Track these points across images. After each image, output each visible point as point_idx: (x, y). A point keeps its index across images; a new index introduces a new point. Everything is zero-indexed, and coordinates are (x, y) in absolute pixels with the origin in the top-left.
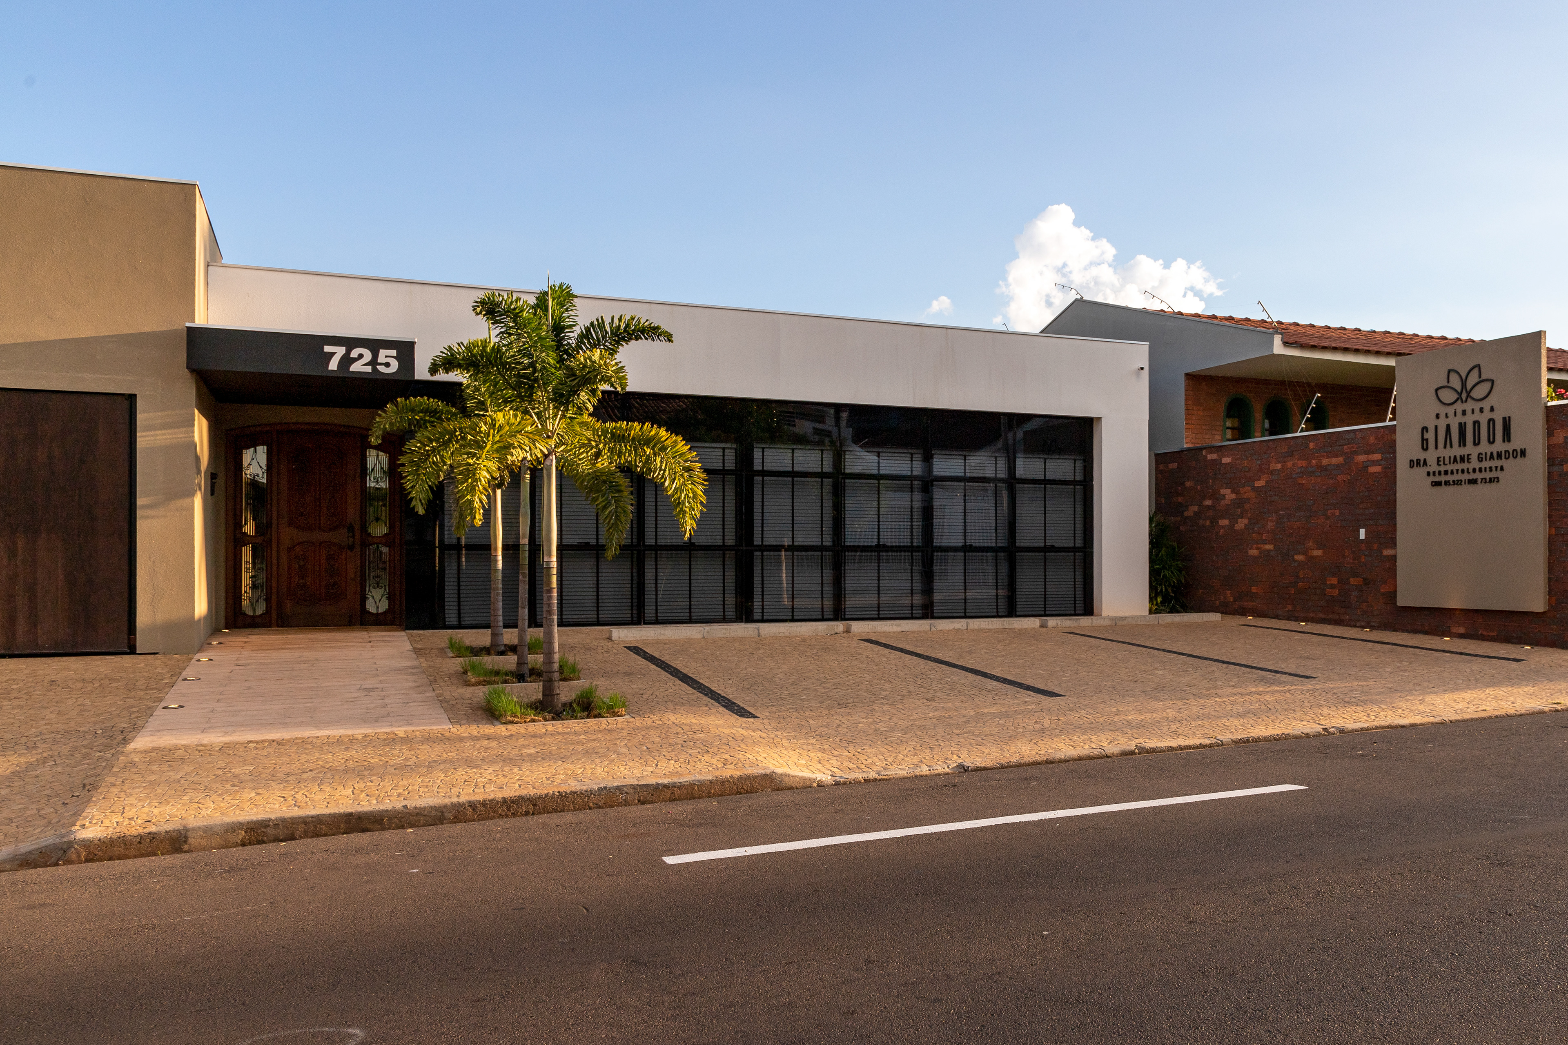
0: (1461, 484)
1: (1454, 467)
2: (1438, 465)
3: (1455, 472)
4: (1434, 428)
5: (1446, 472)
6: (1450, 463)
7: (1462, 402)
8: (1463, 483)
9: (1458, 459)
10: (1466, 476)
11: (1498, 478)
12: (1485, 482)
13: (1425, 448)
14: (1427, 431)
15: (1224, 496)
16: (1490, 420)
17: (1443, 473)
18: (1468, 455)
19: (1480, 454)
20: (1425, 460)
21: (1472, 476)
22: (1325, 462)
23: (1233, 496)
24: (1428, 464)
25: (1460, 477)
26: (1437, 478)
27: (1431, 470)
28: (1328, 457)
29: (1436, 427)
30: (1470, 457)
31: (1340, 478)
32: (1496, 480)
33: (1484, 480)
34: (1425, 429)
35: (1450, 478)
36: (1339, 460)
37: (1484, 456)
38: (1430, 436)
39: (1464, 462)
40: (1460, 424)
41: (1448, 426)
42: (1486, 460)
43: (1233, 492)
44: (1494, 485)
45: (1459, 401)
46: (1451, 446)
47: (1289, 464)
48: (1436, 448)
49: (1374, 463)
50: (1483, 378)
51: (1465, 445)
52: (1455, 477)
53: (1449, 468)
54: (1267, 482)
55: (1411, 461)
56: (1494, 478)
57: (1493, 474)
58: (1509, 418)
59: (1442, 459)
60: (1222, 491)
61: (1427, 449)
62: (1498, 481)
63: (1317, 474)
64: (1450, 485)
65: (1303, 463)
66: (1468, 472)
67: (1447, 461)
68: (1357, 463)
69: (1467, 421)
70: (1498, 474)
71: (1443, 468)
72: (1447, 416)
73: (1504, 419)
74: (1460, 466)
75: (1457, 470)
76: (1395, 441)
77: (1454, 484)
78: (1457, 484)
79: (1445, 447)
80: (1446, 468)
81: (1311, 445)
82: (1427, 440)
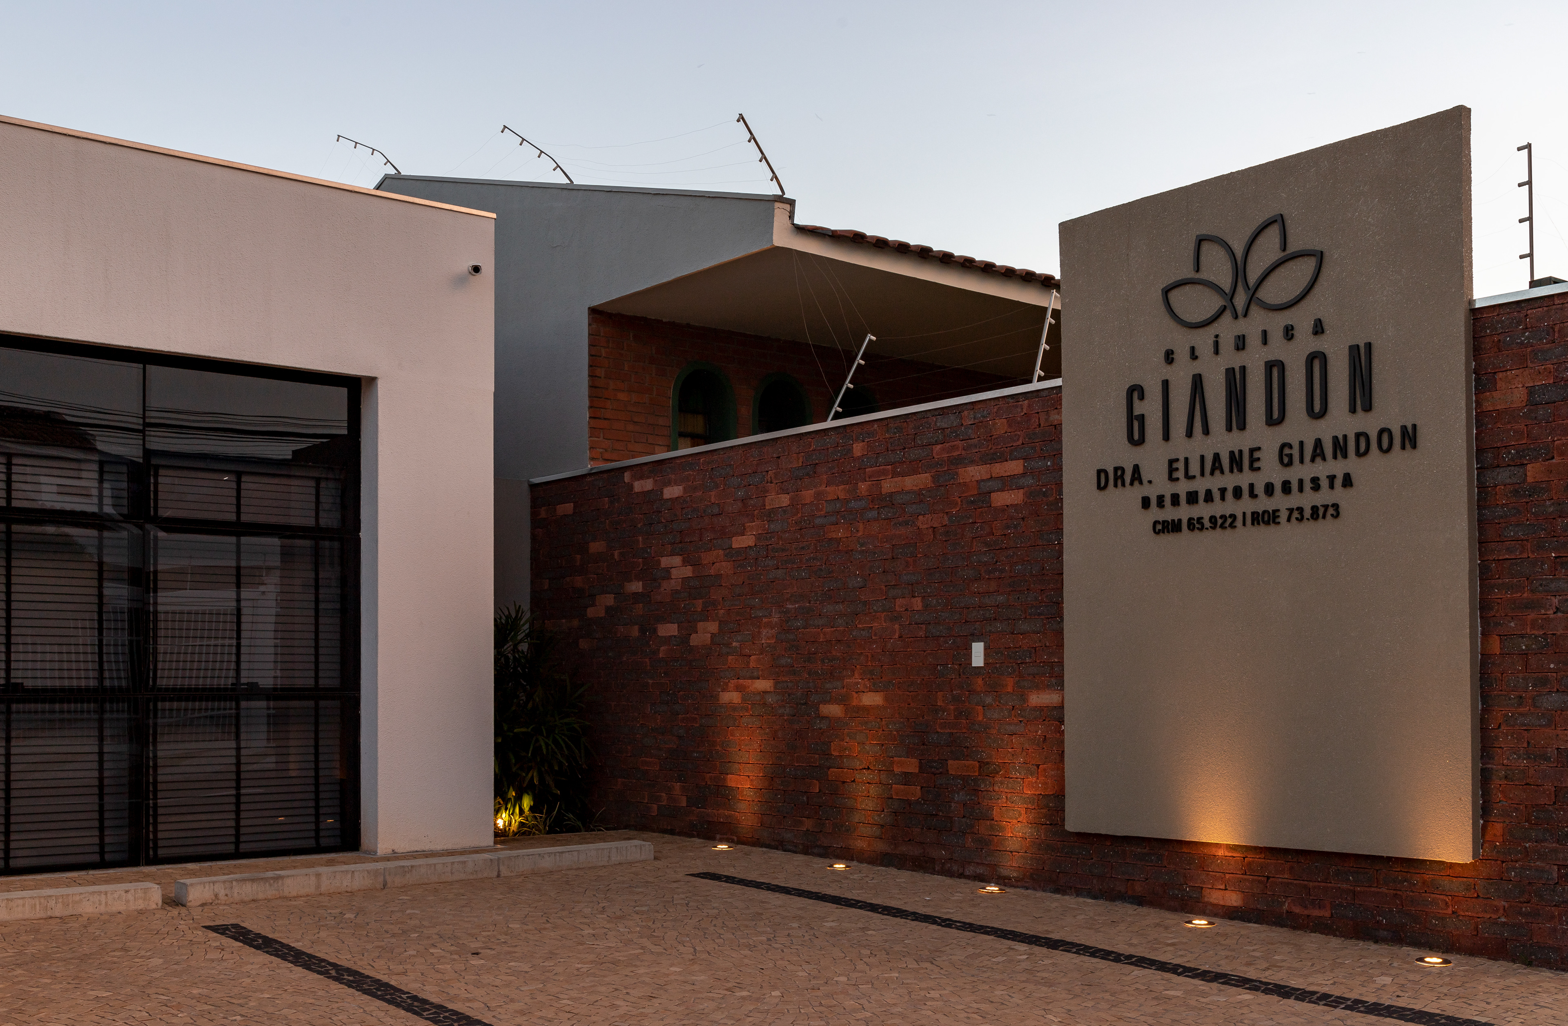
0: (1232, 526)
1: (1214, 483)
2: (1172, 479)
3: (1216, 495)
4: (1158, 389)
5: (1192, 498)
6: (1202, 474)
7: (1236, 317)
8: (1239, 522)
9: (1225, 462)
10: (1247, 506)
11: (1336, 506)
12: (1300, 519)
13: (1136, 438)
14: (1142, 397)
15: (668, 570)
16: (1312, 358)
17: (1183, 499)
18: (1252, 451)
19: (1283, 446)
20: (1136, 469)
21: (1263, 504)
22: (888, 485)
23: (688, 571)
24: (1145, 479)
25: (1229, 507)
26: (1169, 514)
27: (1152, 493)
28: (895, 474)
29: (1166, 384)
30: (1256, 455)
31: (923, 523)
32: (1331, 511)
33: (1297, 514)
34: (1136, 392)
35: (1203, 510)
36: (923, 479)
37: (1296, 452)
38: (1150, 408)
39: (1241, 470)
40: (1230, 372)
41: (1198, 382)
42: (1302, 461)
43: (686, 562)
44: (1326, 526)
45: (1228, 315)
46: (1206, 431)
47: (808, 495)
48: (1166, 437)
49: (1007, 483)
50: (1292, 248)
51: (1242, 427)
52: (1218, 508)
53: (1200, 485)
54: (758, 537)
55: (1099, 472)
56: (1326, 507)
57: (1324, 497)
58: (1369, 346)
59: (1181, 465)
60: (665, 562)
61: (1141, 441)
62: (1337, 516)
63: (872, 514)
64: (1202, 529)
65: (839, 491)
66: (1253, 495)
67: (1194, 469)
68: (965, 484)
69: (1249, 366)
70: (1339, 495)
71: (1183, 488)
72: (1194, 356)
73: (1354, 350)
74: (1229, 480)
75: (1223, 491)
76: (1057, 428)
77: (1214, 528)
78: (1222, 527)
79: (1189, 434)
80: (1192, 486)
81: (858, 449)
82: (1142, 418)
